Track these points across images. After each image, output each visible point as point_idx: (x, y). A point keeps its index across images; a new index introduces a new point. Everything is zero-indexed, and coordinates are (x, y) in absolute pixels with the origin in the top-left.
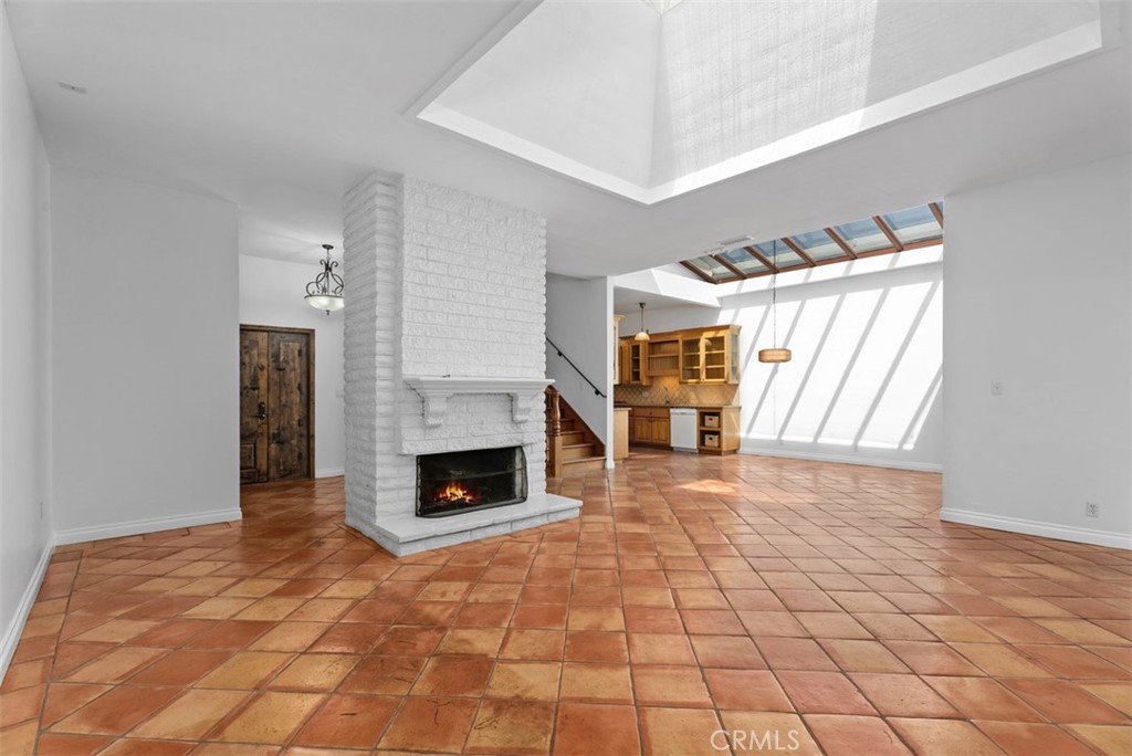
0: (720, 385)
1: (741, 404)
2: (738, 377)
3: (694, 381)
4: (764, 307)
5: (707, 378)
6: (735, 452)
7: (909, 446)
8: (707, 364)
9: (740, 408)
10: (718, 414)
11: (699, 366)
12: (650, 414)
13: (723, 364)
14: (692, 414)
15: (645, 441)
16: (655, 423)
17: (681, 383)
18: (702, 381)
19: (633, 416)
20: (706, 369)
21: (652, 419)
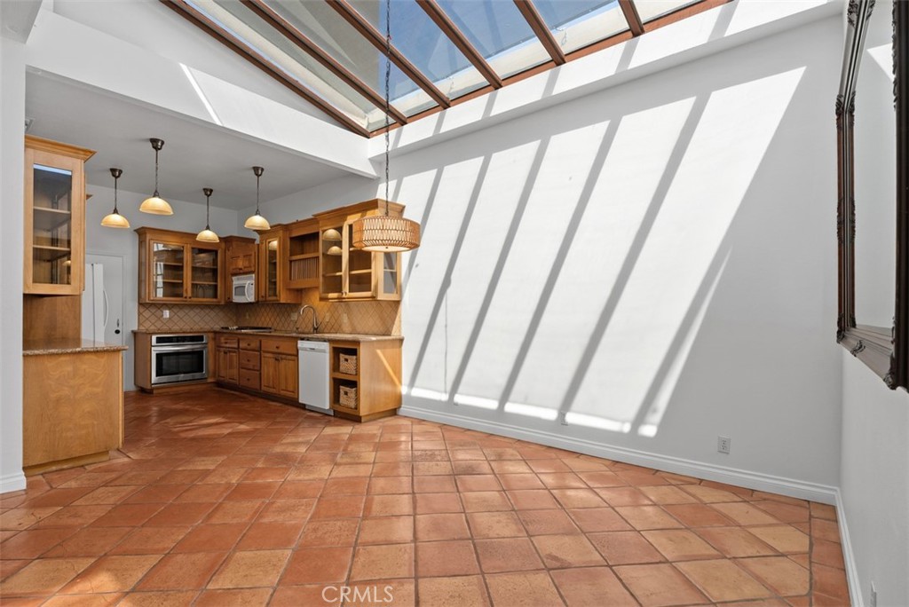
0: (367, 301)
1: (403, 335)
2: (398, 290)
3: (335, 295)
4: (433, 173)
5: (351, 290)
6: (394, 412)
7: (649, 430)
8: (351, 269)
9: (401, 340)
10: (354, 352)
11: (341, 271)
12: (277, 347)
13: (370, 268)
14: (324, 351)
15: (271, 390)
16: (283, 363)
17: (322, 299)
18: (344, 296)
19: (260, 350)
20: (350, 275)
21: (279, 356)
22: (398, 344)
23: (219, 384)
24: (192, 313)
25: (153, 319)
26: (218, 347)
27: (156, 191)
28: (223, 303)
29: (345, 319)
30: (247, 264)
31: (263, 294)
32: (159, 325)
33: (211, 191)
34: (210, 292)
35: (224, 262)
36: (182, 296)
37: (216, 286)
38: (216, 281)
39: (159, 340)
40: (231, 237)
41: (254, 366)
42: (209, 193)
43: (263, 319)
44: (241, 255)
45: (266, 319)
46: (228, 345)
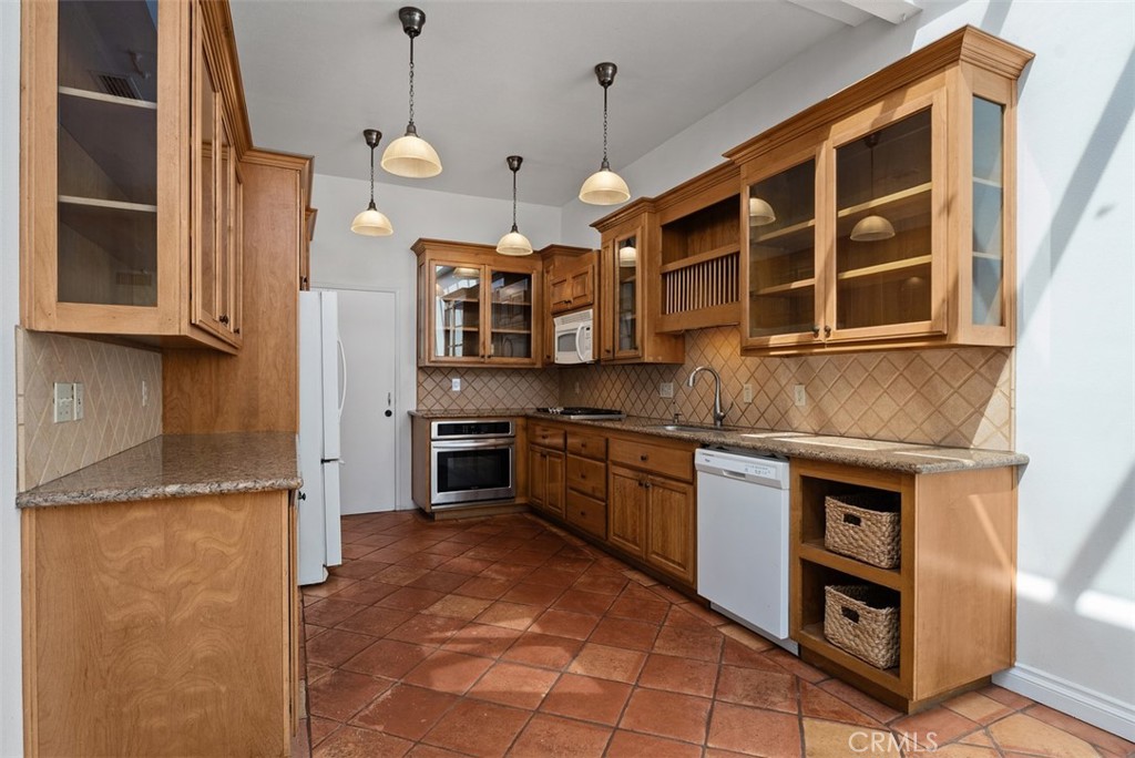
0: (906, 350)
1: (1020, 450)
2: (1007, 316)
3: (791, 338)
5: (843, 322)
9: (1017, 469)
11: (812, 275)
12: (643, 458)
13: (928, 251)
14: (775, 485)
15: (631, 547)
16: (655, 495)
17: (747, 351)
18: (822, 337)
19: (605, 459)
20: (840, 283)
21: (645, 477)
22: (1006, 477)
23: (532, 509)
24: (493, 384)
25: (438, 393)
26: (531, 443)
27: (411, 123)
28: (539, 365)
29: (799, 398)
30: (578, 291)
31: (609, 346)
32: (445, 402)
33: (520, 160)
34: (519, 347)
35: (541, 295)
36: (478, 355)
37: (529, 336)
38: (529, 328)
39: (442, 430)
40: (552, 246)
41: (594, 489)
42: (516, 163)
43: (605, 394)
44: (569, 277)
45: (609, 393)
46: (547, 441)
